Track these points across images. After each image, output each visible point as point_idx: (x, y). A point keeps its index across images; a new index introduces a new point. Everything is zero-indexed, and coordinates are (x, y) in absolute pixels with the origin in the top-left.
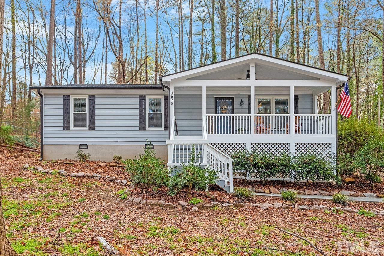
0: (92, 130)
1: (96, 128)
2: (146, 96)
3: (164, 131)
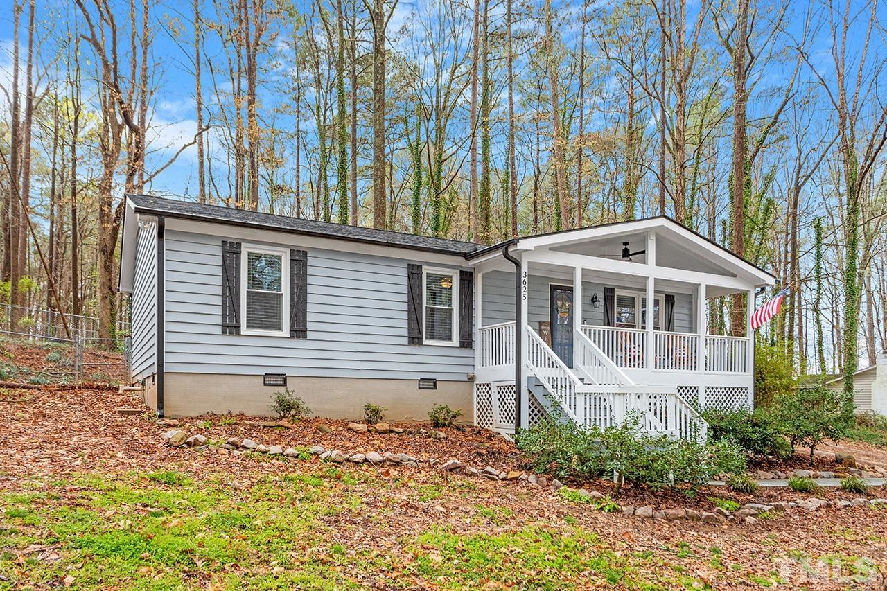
0: (298, 337)
1: (310, 336)
2: (424, 267)
3: (458, 349)
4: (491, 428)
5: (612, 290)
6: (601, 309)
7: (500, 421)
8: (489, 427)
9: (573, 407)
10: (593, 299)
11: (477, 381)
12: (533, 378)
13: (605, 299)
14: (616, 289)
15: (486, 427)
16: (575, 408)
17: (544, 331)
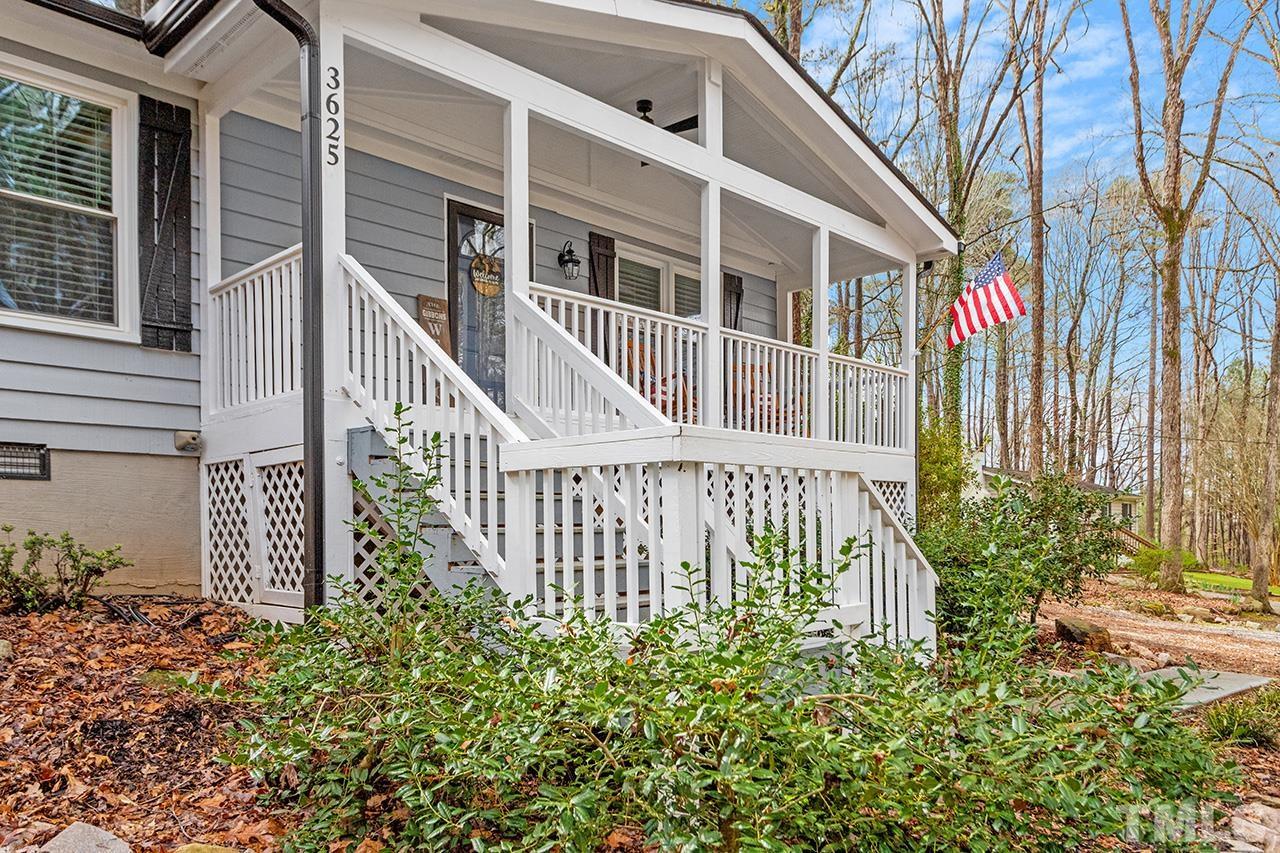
3: (138, 354)
4: (245, 607)
5: (608, 243)
6: (584, 285)
7: (273, 582)
8: (242, 600)
9: (493, 529)
10: (561, 257)
11: (211, 457)
12: (363, 431)
13: (591, 261)
14: (617, 242)
15: (236, 599)
16: (501, 535)
17: (430, 324)
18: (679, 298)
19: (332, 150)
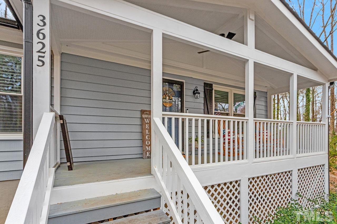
5: (211, 85)
6: (202, 100)
10: (194, 92)
13: (205, 92)
14: (213, 85)
17: (145, 119)
18: (235, 97)
19: (40, 58)
